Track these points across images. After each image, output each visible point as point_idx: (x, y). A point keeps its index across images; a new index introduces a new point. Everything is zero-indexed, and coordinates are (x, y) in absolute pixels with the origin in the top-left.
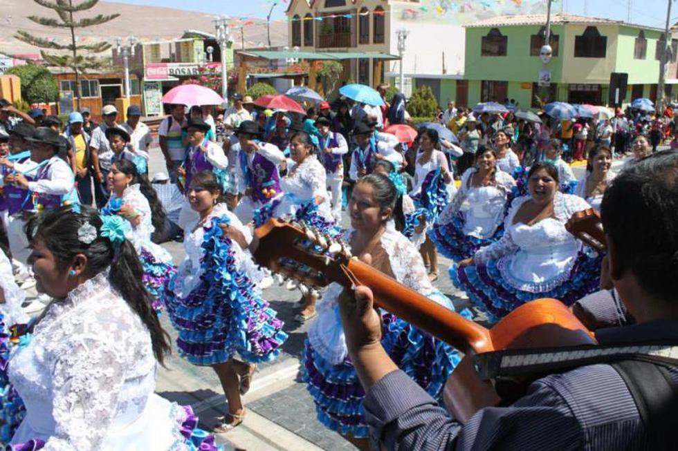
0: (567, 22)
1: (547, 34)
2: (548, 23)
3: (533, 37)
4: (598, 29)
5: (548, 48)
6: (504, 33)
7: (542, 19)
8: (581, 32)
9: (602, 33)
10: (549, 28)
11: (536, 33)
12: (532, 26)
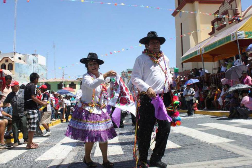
0: (67, 81)
1: (63, 84)
2: (63, 81)
3: (58, 85)
4: (74, 83)
5: (63, 87)
6: (49, 84)
7: (61, 80)
8: (70, 83)
9: (75, 83)
10: (63, 82)
11: (59, 83)
12: (58, 82)
